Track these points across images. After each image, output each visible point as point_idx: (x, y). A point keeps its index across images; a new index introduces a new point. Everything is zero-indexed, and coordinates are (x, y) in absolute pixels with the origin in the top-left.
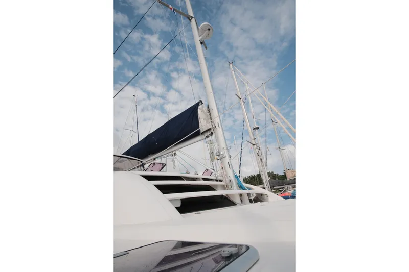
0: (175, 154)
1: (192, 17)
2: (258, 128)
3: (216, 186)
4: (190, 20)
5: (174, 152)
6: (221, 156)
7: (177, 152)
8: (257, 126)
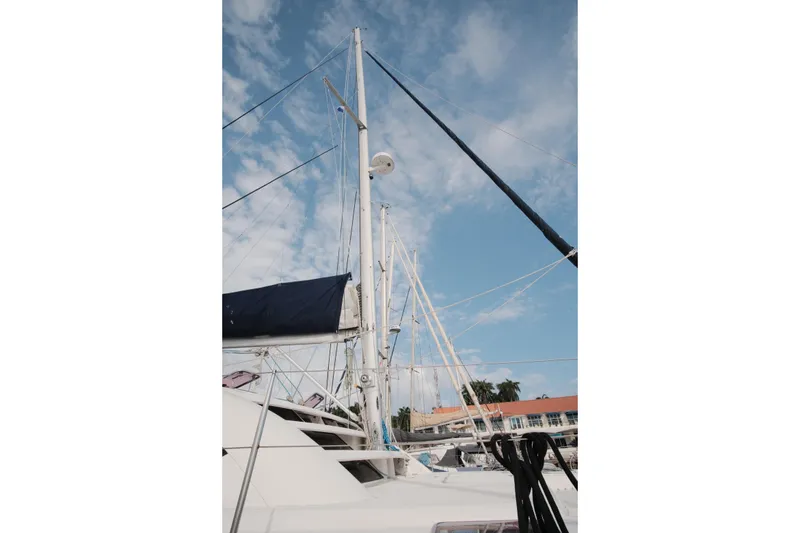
0: (266, 353)
1: (364, 128)
2: (398, 331)
3: (350, 437)
4: (360, 129)
5: (265, 349)
6: (368, 383)
7: (272, 351)
8: (398, 327)
